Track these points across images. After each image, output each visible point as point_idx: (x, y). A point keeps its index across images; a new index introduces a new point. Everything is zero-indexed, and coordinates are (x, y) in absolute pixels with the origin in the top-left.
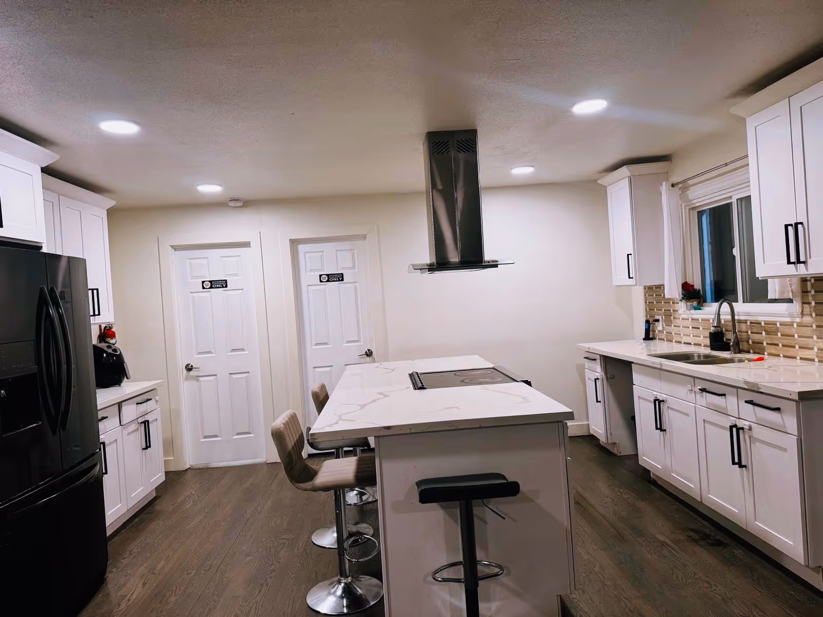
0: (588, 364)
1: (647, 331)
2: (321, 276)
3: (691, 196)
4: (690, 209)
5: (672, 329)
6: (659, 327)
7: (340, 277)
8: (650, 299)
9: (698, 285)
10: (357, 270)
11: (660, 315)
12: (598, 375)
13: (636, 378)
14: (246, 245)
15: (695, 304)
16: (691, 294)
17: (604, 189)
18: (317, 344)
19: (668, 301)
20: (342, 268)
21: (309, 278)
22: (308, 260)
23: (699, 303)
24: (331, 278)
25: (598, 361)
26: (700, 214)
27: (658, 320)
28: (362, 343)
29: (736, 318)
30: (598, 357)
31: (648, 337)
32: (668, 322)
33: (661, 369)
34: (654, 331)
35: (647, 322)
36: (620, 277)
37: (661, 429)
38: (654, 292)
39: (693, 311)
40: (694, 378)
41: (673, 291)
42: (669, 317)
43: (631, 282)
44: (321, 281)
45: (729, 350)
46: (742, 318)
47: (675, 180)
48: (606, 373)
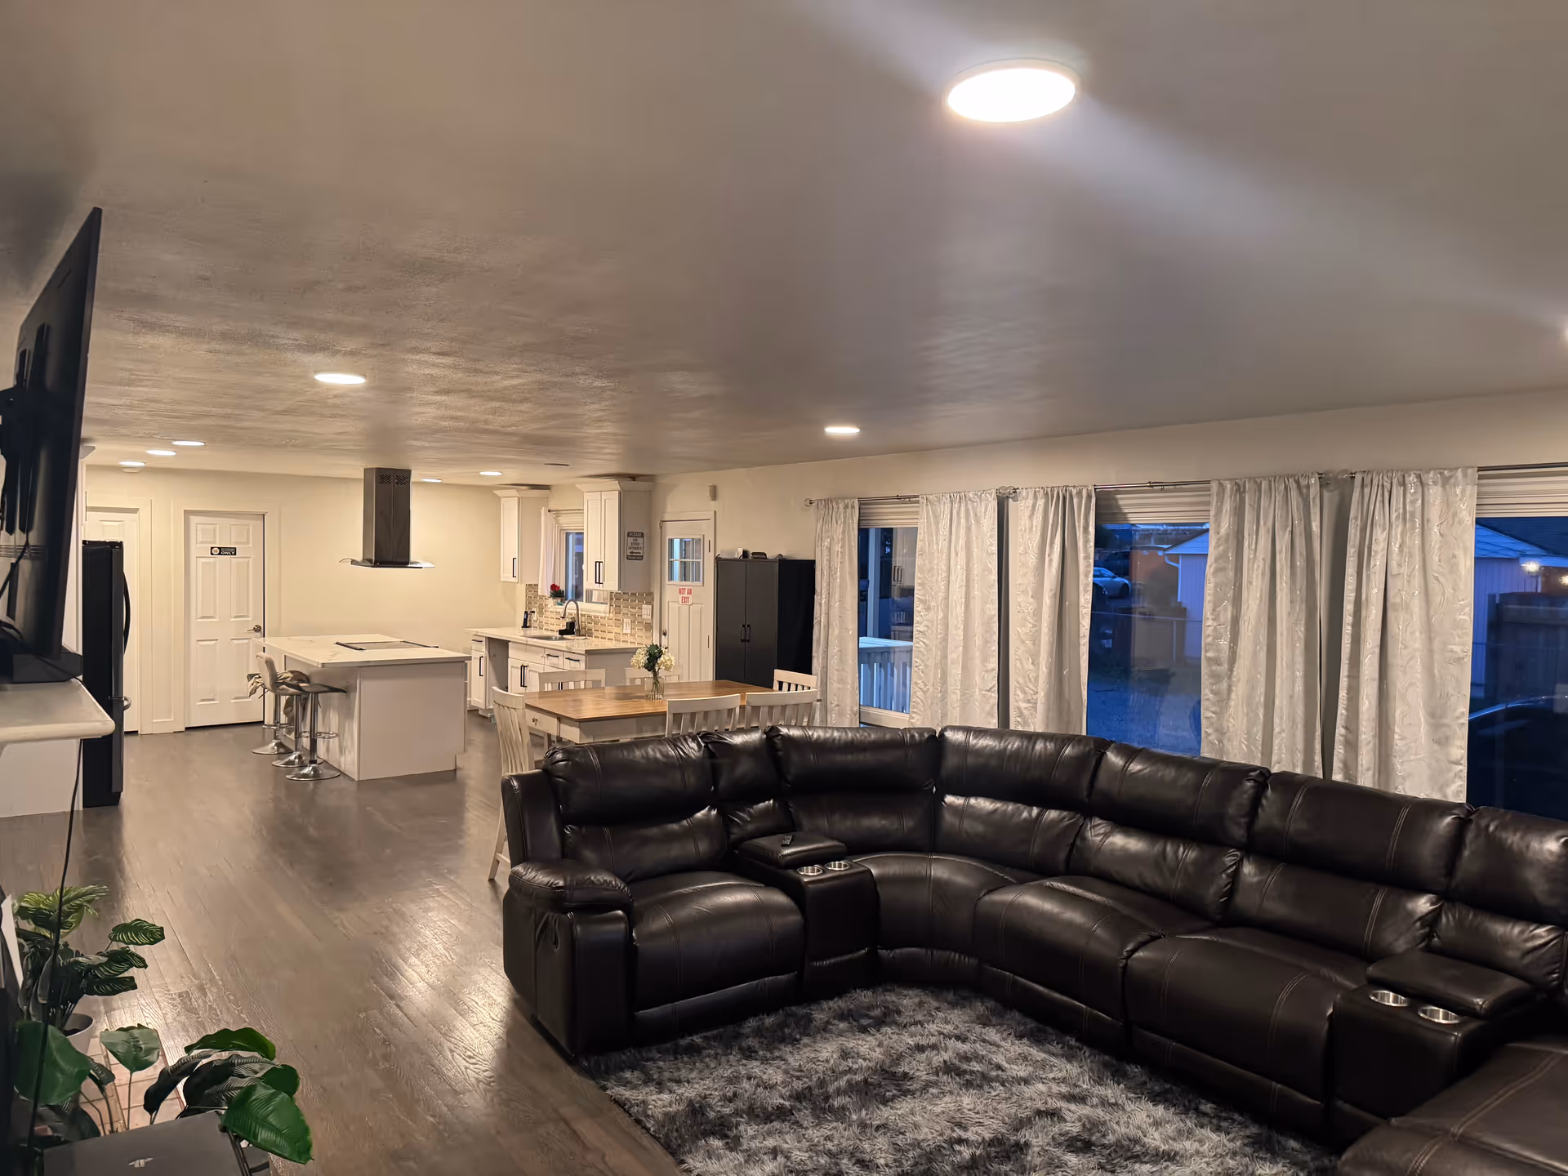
0: (475, 645)
1: (525, 620)
2: (212, 548)
3: (561, 522)
4: (561, 530)
5: (543, 619)
6: (535, 617)
7: (232, 552)
8: (530, 594)
9: (562, 588)
10: (251, 545)
11: (535, 607)
12: (483, 654)
13: (511, 652)
14: (135, 511)
15: (559, 601)
16: (557, 593)
17: (499, 499)
18: (202, 617)
19: (542, 597)
20: (237, 543)
21: (199, 549)
22: (199, 532)
23: (562, 601)
24: (222, 551)
25: (484, 643)
26: (567, 534)
27: (534, 612)
28: (250, 619)
29: (580, 612)
30: (484, 639)
31: (525, 626)
32: (541, 613)
33: (527, 644)
34: (530, 621)
35: (526, 613)
36: (506, 575)
37: (524, 686)
38: (532, 588)
39: (557, 606)
40: (545, 648)
41: (544, 590)
42: (542, 609)
43: (515, 580)
44: (212, 554)
45: (574, 634)
46: (583, 613)
47: (551, 507)
48: (489, 653)
